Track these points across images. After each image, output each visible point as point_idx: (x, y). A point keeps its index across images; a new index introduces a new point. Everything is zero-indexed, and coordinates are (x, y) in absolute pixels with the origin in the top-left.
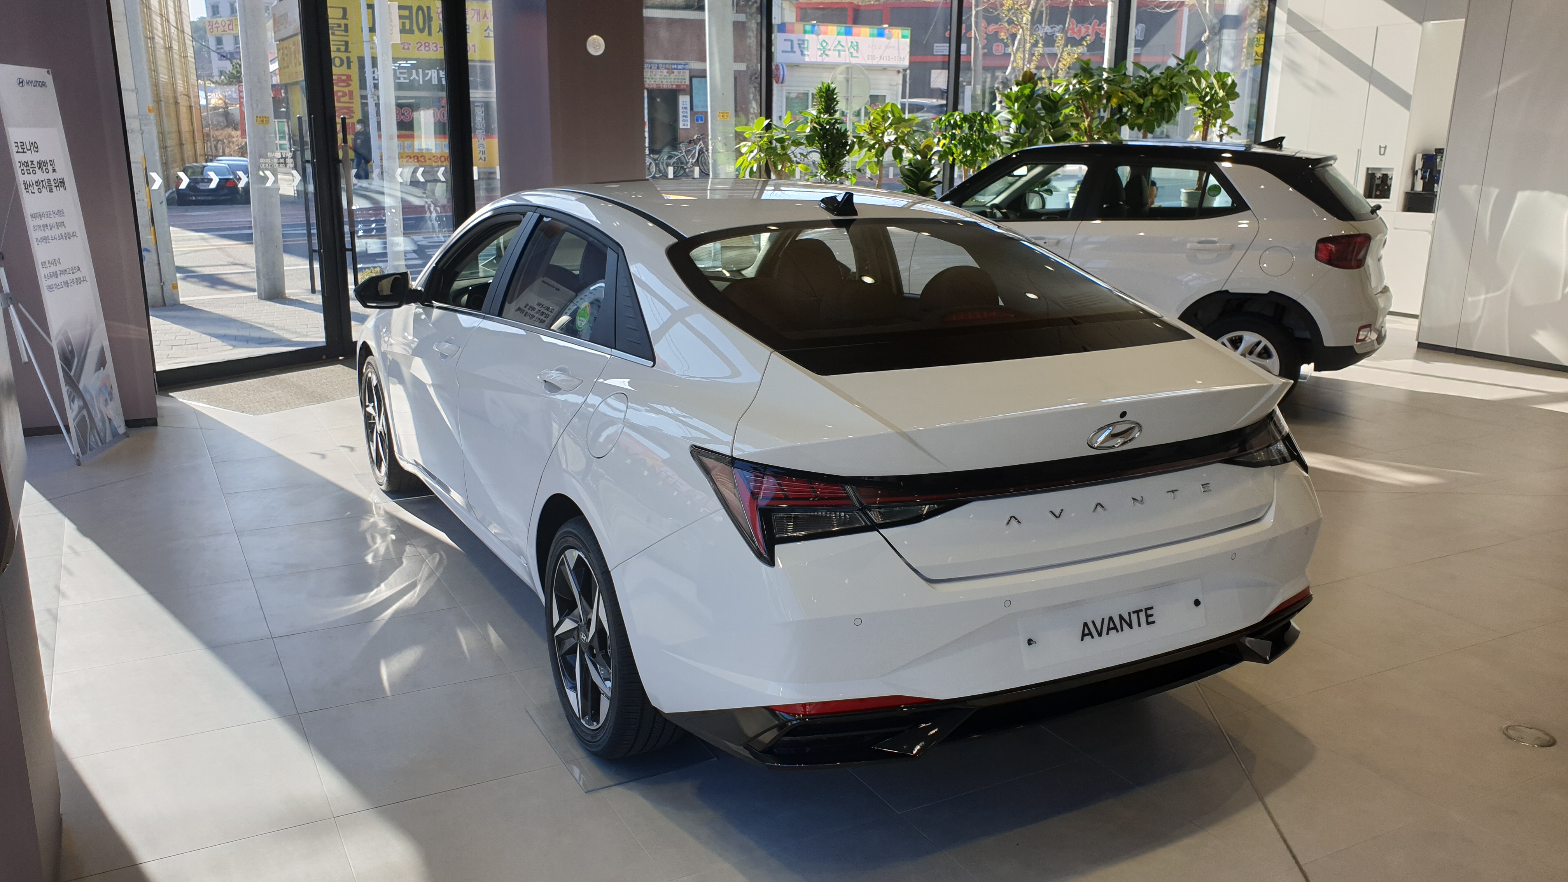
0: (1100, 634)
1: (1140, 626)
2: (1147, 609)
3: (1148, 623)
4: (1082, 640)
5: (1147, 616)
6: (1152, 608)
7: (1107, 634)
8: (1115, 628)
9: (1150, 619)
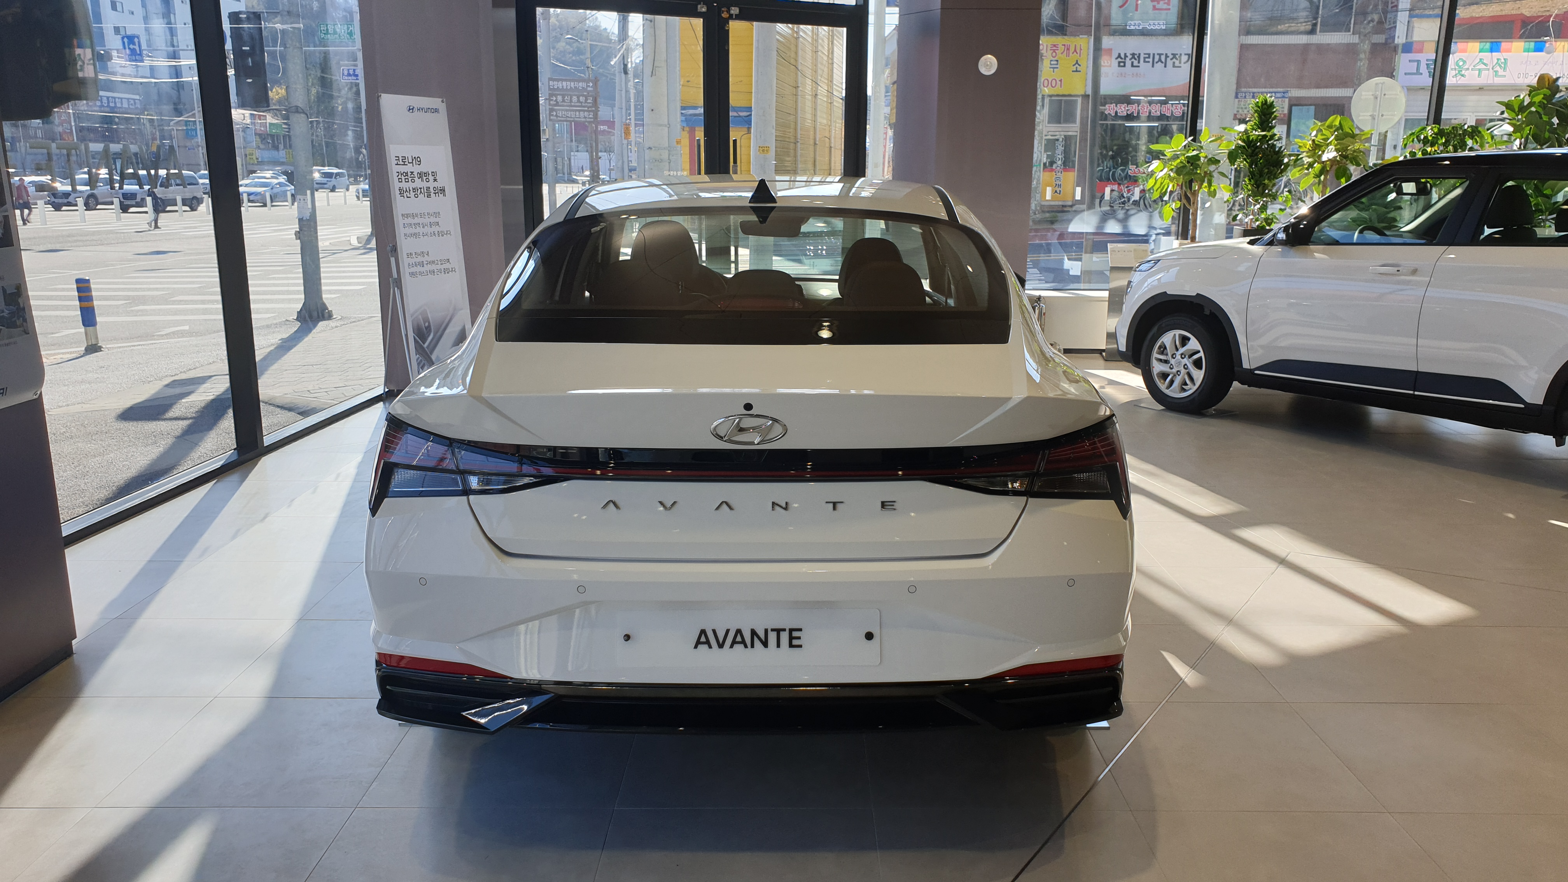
0: (721, 646)
1: (778, 646)
2: (791, 631)
3: (791, 646)
4: (696, 647)
5: (791, 638)
6: (800, 630)
7: (732, 647)
8: (743, 642)
9: (795, 642)
